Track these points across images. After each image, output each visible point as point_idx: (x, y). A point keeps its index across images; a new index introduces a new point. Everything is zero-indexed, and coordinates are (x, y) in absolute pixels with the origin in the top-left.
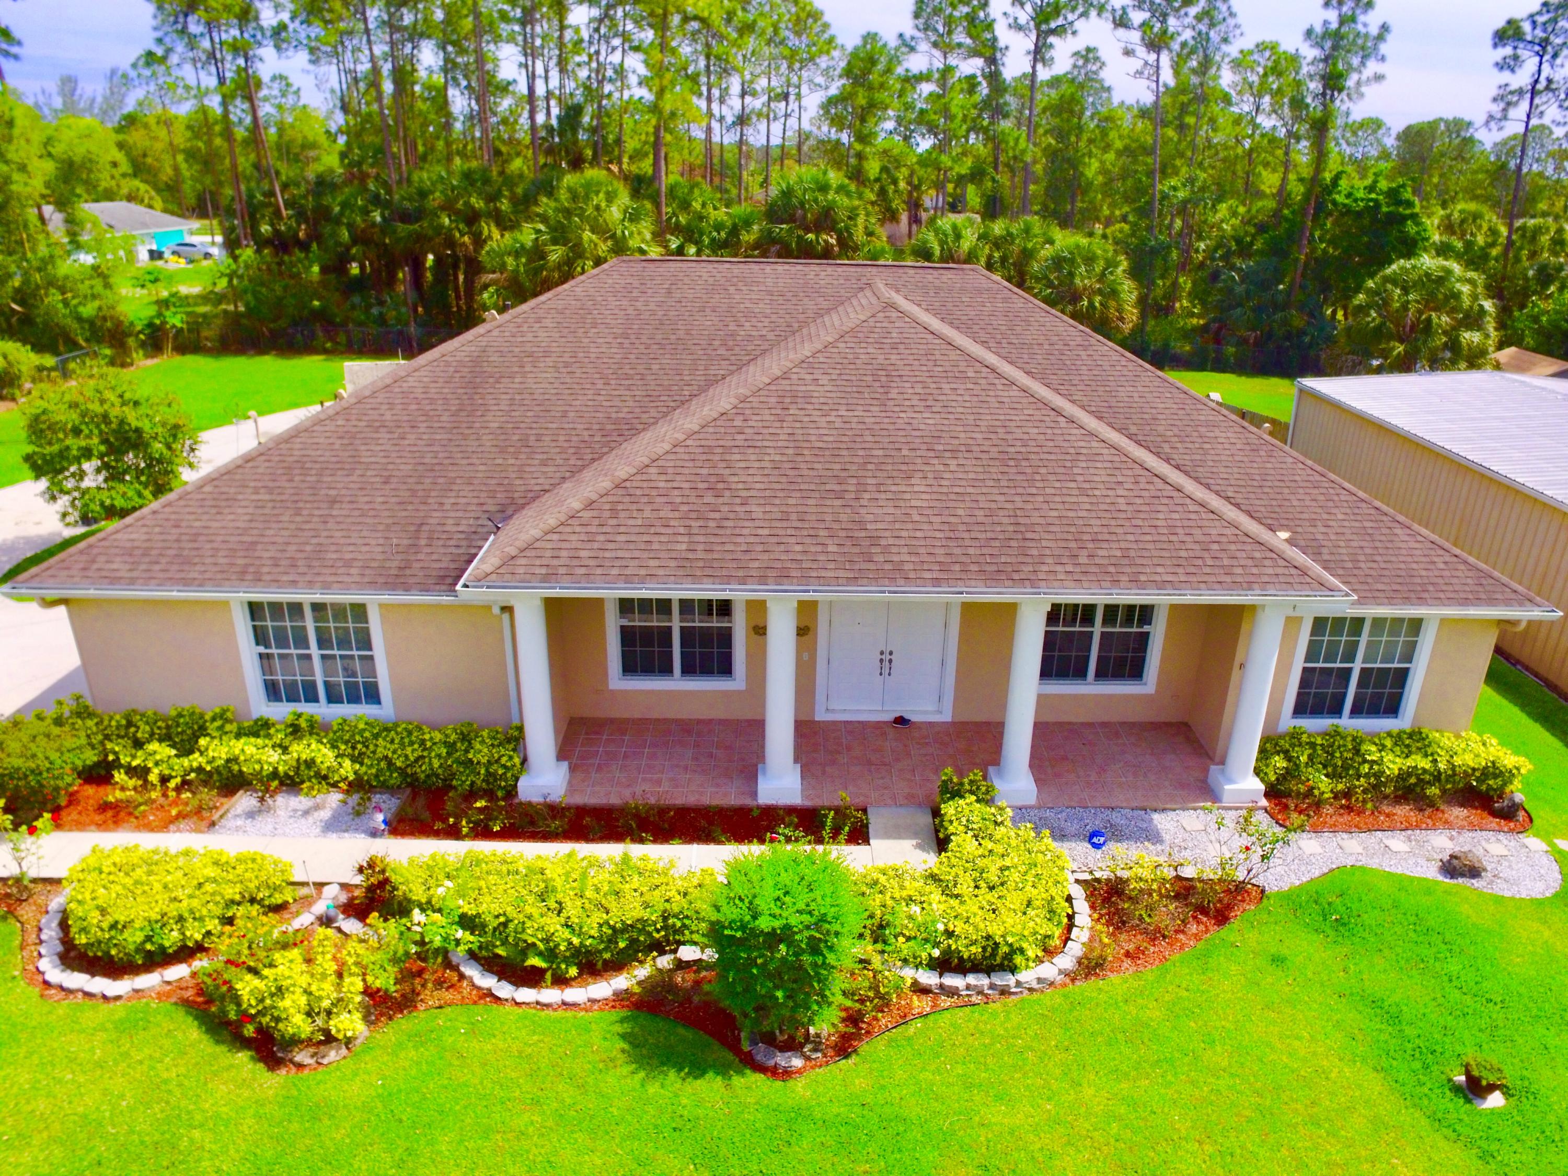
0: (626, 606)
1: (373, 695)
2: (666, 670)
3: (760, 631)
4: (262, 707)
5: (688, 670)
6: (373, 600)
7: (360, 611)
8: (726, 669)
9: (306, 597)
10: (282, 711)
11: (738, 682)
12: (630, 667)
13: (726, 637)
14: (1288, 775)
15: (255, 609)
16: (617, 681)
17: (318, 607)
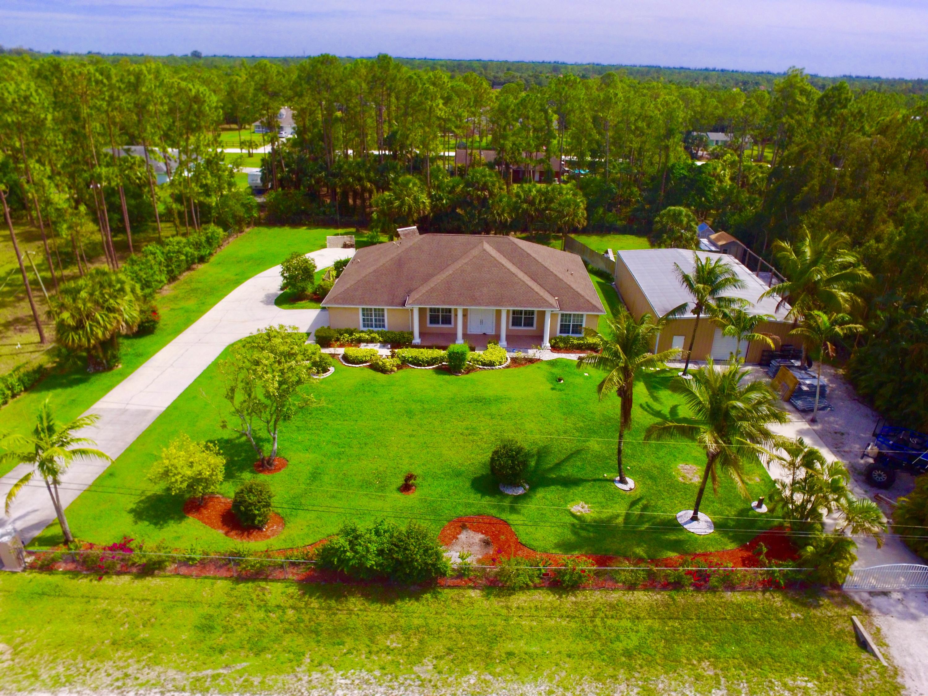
0: (431, 310)
1: (384, 326)
2: (438, 323)
3: (456, 315)
4: (362, 328)
5: (443, 323)
6: (386, 308)
7: (383, 310)
8: (450, 323)
9: (373, 307)
10: (365, 329)
11: (452, 326)
12: (431, 322)
13: (450, 317)
14: (555, 343)
15: (363, 309)
16: (429, 325)
17: (375, 309)
